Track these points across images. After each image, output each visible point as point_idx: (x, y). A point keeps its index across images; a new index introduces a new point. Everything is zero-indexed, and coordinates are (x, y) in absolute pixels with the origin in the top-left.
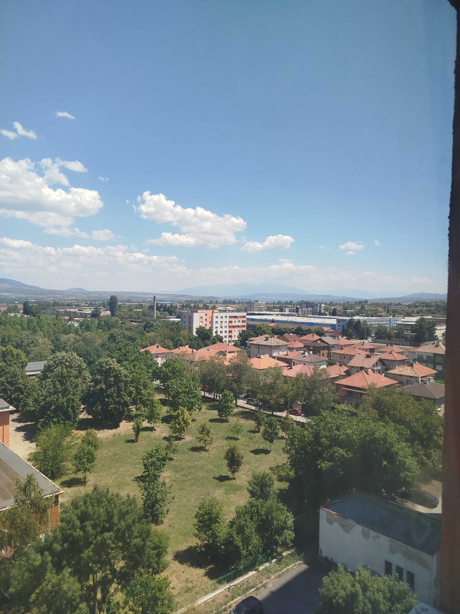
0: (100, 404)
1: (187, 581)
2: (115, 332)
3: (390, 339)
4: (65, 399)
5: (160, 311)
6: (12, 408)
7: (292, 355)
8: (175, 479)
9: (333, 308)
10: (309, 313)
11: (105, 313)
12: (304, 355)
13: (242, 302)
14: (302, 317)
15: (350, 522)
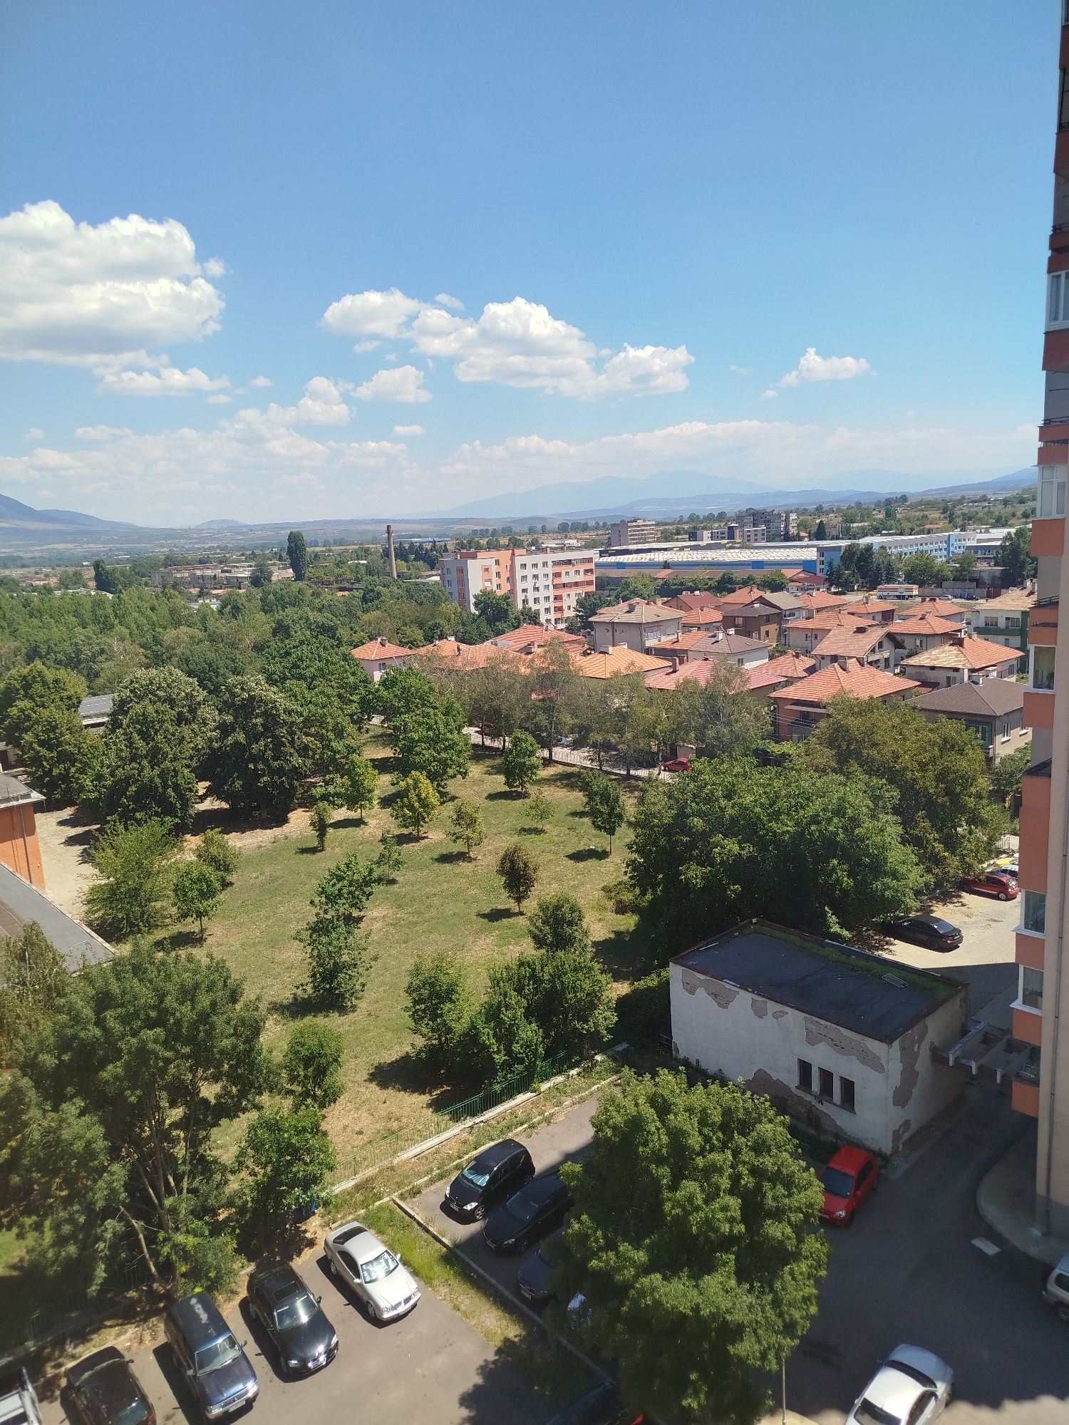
0: (237, 777)
1: (390, 1119)
2: (287, 616)
3: (940, 585)
4: (157, 771)
5: (407, 561)
6: (36, 796)
7: (686, 641)
8: (395, 922)
9: (818, 521)
10: (760, 536)
11: (281, 574)
12: (714, 640)
13: (605, 524)
14: (739, 548)
15: (728, 986)
